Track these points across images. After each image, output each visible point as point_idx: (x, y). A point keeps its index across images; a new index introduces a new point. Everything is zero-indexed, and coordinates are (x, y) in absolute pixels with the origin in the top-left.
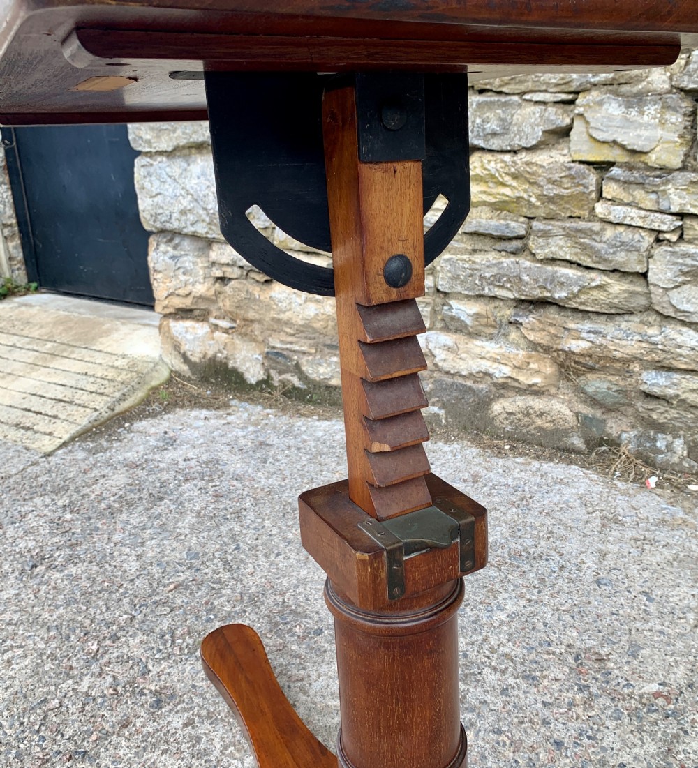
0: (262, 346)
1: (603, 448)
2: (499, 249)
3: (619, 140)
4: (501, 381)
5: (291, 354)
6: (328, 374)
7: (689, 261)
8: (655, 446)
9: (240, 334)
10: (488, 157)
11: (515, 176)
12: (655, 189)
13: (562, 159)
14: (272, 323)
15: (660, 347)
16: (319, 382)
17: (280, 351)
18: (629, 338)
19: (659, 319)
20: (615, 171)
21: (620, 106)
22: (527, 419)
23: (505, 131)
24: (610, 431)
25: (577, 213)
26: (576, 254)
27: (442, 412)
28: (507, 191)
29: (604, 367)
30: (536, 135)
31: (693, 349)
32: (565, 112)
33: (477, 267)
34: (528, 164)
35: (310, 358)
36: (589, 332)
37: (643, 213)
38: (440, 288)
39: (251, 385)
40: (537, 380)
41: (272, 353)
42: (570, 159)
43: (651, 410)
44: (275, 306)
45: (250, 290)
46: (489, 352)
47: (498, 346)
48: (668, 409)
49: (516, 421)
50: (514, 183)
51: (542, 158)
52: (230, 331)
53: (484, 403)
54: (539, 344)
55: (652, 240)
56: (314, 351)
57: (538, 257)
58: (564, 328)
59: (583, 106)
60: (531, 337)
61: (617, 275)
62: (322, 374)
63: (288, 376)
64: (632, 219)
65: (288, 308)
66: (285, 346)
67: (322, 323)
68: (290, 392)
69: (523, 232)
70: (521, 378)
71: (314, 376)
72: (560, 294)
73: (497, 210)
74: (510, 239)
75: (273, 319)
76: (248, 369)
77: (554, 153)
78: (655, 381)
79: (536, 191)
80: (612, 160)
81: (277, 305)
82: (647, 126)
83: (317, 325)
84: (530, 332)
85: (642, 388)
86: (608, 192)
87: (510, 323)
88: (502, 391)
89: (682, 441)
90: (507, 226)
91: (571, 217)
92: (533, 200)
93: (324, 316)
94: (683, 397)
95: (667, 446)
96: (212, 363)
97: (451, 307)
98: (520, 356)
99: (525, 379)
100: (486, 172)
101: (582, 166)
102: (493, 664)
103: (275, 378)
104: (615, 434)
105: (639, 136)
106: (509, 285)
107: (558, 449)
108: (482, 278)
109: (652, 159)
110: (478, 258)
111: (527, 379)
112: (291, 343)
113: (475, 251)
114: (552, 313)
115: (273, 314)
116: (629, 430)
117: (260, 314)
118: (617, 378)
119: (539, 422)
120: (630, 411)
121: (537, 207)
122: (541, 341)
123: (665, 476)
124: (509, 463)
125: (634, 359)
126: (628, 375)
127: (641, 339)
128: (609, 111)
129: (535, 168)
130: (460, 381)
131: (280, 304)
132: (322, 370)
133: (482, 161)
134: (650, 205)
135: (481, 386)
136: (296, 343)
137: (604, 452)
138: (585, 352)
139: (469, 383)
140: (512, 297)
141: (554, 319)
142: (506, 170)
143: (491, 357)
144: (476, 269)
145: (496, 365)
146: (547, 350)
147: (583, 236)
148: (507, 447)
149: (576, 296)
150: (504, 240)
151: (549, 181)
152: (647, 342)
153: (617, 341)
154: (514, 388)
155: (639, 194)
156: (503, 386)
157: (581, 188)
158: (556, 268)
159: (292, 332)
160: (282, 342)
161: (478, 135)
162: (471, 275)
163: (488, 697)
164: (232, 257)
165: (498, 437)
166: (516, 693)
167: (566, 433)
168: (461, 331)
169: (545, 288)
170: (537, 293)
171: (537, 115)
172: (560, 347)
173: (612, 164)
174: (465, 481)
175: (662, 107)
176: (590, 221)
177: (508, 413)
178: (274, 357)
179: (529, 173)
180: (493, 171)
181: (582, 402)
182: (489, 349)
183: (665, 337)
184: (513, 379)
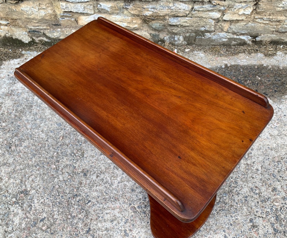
0: (25, 29)
5: (40, 30)
6: (58, 35)
8: (175, 39)
9: (13, 25)
14: (26, 19)
15: (174, 10)
16: (55, 38)
17: (35, 30)
18: (165, 8)
19: (172, 0)
24: (160, 37)
29: (157, 19)
31: (184, 10)
35: (49, 31)
36: (151, 8)
39: (26, 43)
40: (136, 26)
41: (31, 31)
43: (173, 29)
44: (25, 13)
45: (10, 7)
46: (118, 19)
47: (121, 17)
48: (177, 28)
52: (8, 25)
54: (135, 14)
56: (49, 28)
58: (143, 8)
60: (132, 12)
62: (56, 36)
63: (41, 38)
65: (32, 13)
66: (36, 28)
67: (49, 17)
68: (44, 43)
70: (131, 26)
71: (53, 37)
75: (26, 18)
76: (22, 38)
78: (174, 21)
81: (26, 13)
83: (47, 18)
84: (132, 11)
85: (169, 24)
87: (124, 8)
89: (182, 36)
93: (49, 14)
94: (182, 24)
95: (178, 39)
96: (5, 38)
97: (101, 6)
98: (129, 19)
103: (36, 40)
104: (162, 38)
111: (133, 26)
112: (38, 26)
114: (138, 3)
115: (26, 16)
116: (166, 36)
117: (19, 16)
118: (162, 21)
120: (166, 30)
122: (136, 13)
123: (179, 48)
125: (166, 15)
126: (165, 20)
127: (168, 8)
131: (27, 12)
132: (55, 34)
136: (40, 26)
137: (160, 44)
138: (151, 15)
141: (139, 5)
143: (119, 21)
145: (122, 23)
146: (138, 16)
152: (170, 9)
153: (160, 10)
159: (37, 22)
160: (34, 26)
168: (106, 13)
172: (142, 14)
181: (151, 30)
182: (118, 18)
183: (175, 7)
184: (128, 27)
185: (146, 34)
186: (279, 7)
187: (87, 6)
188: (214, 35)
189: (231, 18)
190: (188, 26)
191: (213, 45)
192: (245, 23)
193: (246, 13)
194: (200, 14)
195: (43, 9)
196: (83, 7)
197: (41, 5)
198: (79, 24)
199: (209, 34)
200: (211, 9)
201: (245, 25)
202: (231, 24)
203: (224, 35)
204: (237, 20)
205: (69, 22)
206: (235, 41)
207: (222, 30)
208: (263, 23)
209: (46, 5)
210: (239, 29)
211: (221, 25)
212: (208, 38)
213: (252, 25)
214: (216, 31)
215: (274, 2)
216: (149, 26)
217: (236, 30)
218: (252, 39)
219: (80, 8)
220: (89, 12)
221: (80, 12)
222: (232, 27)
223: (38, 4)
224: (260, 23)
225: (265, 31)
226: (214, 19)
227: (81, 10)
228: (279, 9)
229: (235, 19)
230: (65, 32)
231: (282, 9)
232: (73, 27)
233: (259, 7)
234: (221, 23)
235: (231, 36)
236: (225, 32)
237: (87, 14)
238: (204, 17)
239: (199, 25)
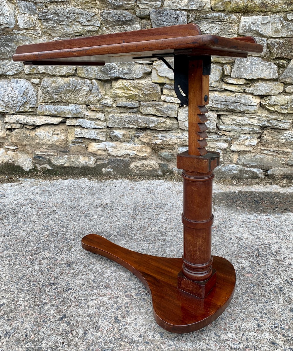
0: (31, 155)
1: (168, 174)
2: (129, 111)
3: (167, 76)
4: (133, 156)
5: (46, 156)
6: (64, 162)
9: (21, 151)
10: (124, 81)
11: (134, 88)
13: (149, 82)
14: (36, 145)
15: (183, 139)
16: (59, 166)
17: (41, 156)
18: (173, 138)
19: (181, 131)
20: (166, 86)
22: (143, 168)
23: (130, 73)
24: (169, 168)
25: (155, 99)
26: (155, 112)
27: (112, 170)
28: (132, 92)
29: (166, 147)
30: (141, 74)
32: (149, 67)
33: (123, 118)
34: (138, 83)
35: (55, 157)
37: (176, 99)
38: (109, 126)
39: (27, 171)
40: (145, 154)
41: (37, 157)
42: (152, 82)
44: (38, 138)
45: (25, 133)
47: (131, 144)
49: (139, 169)
50: (134, 90)
51: (142, 81)
52: (15, 150)
53: (128, 164)
54: (146, 142)
55: (178, 107)
56: (57, 154)
57: (144, 114)
58: (153, 136)
59: (155, 65)
60: (143, 140)
61: (168, 118)
62: (61, 163)
63: (44, 166)
64: (172, 100)
65: (44, 138)
66: (43, 154)
67: (60, 143)
68: (46, 171)
69: (138, 106)
70: (140, 155)
71: (57, 164)
72: (151, 125)
73: (128, 99)
74: (133, 108)
75: (37, 143)
76: (25, 165)
77: (146, 80)
78: (183, 150)
79: (141, 92)
80: (165, 82)
83: (58, 144)
84: (142, 139)
85: (178, 153)
86: (164, 92)
87: (135, 136)
88: (133, 160)
90: (132, 104)
91: (153, 100)
92: (141, 95)
93: (61, 140)
96: (6, 165)
97: (113, 132)
98: (139, 147)
99: (141, 155)
100: (124, 86)
101: (156, 84)
102: (168, 230)
103: (38, 167)
104: (171, 168)
105: (173, 75)
106: (134, 124)
107: (154, 176)
108: (125, 121)
110: (122, 115)
112: (46, 152)
113: (121, 113)
114: (149, 132)
115: (37, 141)
116: (175, 166)
117: (30, 142)
118: (171, 150)
119: (147, 168)
120: (175, 160)
121: (142, 98)
122: (146, 141)
124: (141, 182)
125: (175, 144)
126: (174, 149)
127: (177, 137)
128: (164, 67)
129: (141, 85)
130: (119, 158)
131: (40, 137)
132: (61, 161)
133: (122, 82)
135: (126, 159)
136: (48, 152)
137: (168, 175)
138: (160, 143)
139: (122, 158)
140: (135, 127)
141: (150, 134)
142: (131, 85)
143: (129, 149)
144: (122, 119)
145: (131, 151)
146: (148, 144)
147: (157, 106)
148: (138, 178)
149: (156, 126)
150: (131, 108)
151: (146, 89)
152: (179, 138)
153: (170, 139)
154: (138, 158)
155: (174, 93)
156: (134, 158)
157: (156, 91)
158: (149, 117)
159: (46, 148)
160: (41, 152)
161: (121, 74)
162: (121, 121)
163: (172, 238)
164: (16, 120)
165: (134, 176)
166: (178, 235)
167: (156, 171)
168: (118, 141)
169: (146, 124)
170: (144, 125)
171: (141, 68)
172: (152, 143)
173: (165, 84)
174: (130, 189)
176: (159, 102)
177: (136, 167)
178: (37, 159)
179: (139, 86)
180: (127, 86)
181: (160, 160)
182: (128, 146)
183: (184, 137)
184: (137, 155)
185: (155, 163)
186: (282, 139)
187: (100, 133)
188: (224, 166)
189: (238, 148)
191: (224, 178)
192: (253, 155)
193: (252, 144)
195: (57, 134)
196: (96, 134)
197: (56, 131)
198: (88, 151)
200: (218, 139)
201: (253, 157)
202: (239, 156)
203: (234, 167)
204: (244, 151)
205: (79, 148)
206: (246, 174)
207: (232, 162)
208: (271, 155)
209: (61, 131)
210: (249, 161)
211: (229, 156)
212: (217, 169)
213: (260, 157)
214: (225, 163)
215: (276, 135)
216: (158, 156)
217: (245, 161)
218: (264, 173)
219: (93, 134)
220: (101, 139)
221: (92, 138)
222: (241, 158)
223: (54, 129)
224: (268, 155)
225: (275, 164)
226: (221, 150)
227: (94, 136)
228: (282, 141)
229: (242, 149)
230: (72, 159)
231: (285, 141)
232: (81, 154)
233: (263, 139)
234: (230, 154)
235: (241, 168)
236: (234, 163)
237: (99, 141)
238: (212, 147)
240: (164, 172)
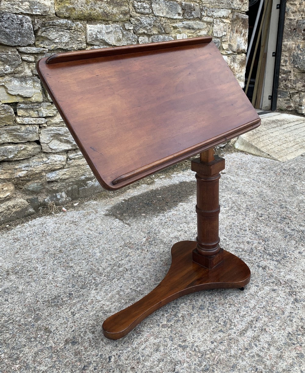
3: (20, 94)
7: (53, 132)
8: (57, 198)
12: (37, 110)
15: (50, 164)
18: (39, 165)
19: (45, 155)
20: (21, 105)
21: (18, 82)
22: (9, 211)
24: (39, 201)
25: (9, 123)
26: (12, 139)
29: (33, 178)
31: (60, 161)
36: (25, 167)
37: (35, 119)
40: (8, 194)
42: (2, 103)
43: (53, 186)
48: (57, 184)
49: (4, 214)
54: (6, 179)
55: (38, 127)
58: (14, 169)
59: (3, 82)
61: (29, 143)
64: (31, 121)
70: (1, 196)
72: (11, 156)
78: (52, 176)
80: (17, 101)
82: (29, 88)
85: (48, 180)
86: (20, 114)
89: (64, 193)
91: (6, 125)
94: (61, 178)
95: (60, 196)
99: (3, 196)
101: (7, 105)
104: (42, 201)
105: (27, 92)
107: (25, 216)
109: (33, 99)
114: (6, 165)
116: (46, 197)
118: (38, 180)
119: (14, 210)
120: (44, 190)
122: (7, 177)
125: (43, 171)
126: (42, 178)
127: (43, 163)
128: (15, 83)
134: (36, 116)
138: (25, 175)
141: (8, 167)
146: (10, 180)
147: (14, 131)
148: (7, 226)
149: (16, 155)
152: (45, 164)
153: (35, 167)
155: (31, 112)
157: (9, 114)
158: (5, 147)
167: (26, 209)
169: (4, 155)
170: (1, 158)
172: (15, 177)
173: (16, 103)
175: (33, 82)
176: (13, 126)
181: (27, 195)
183: (51, 160)
185: (22, 201)
190: (67, 179)
191: (98, 192)
194: (77, 163)
199: (90, 181)
212: (91, 186)
216: (24, 191)
238: (81, 164)
239: (78, 174)
240: (36, 208)
